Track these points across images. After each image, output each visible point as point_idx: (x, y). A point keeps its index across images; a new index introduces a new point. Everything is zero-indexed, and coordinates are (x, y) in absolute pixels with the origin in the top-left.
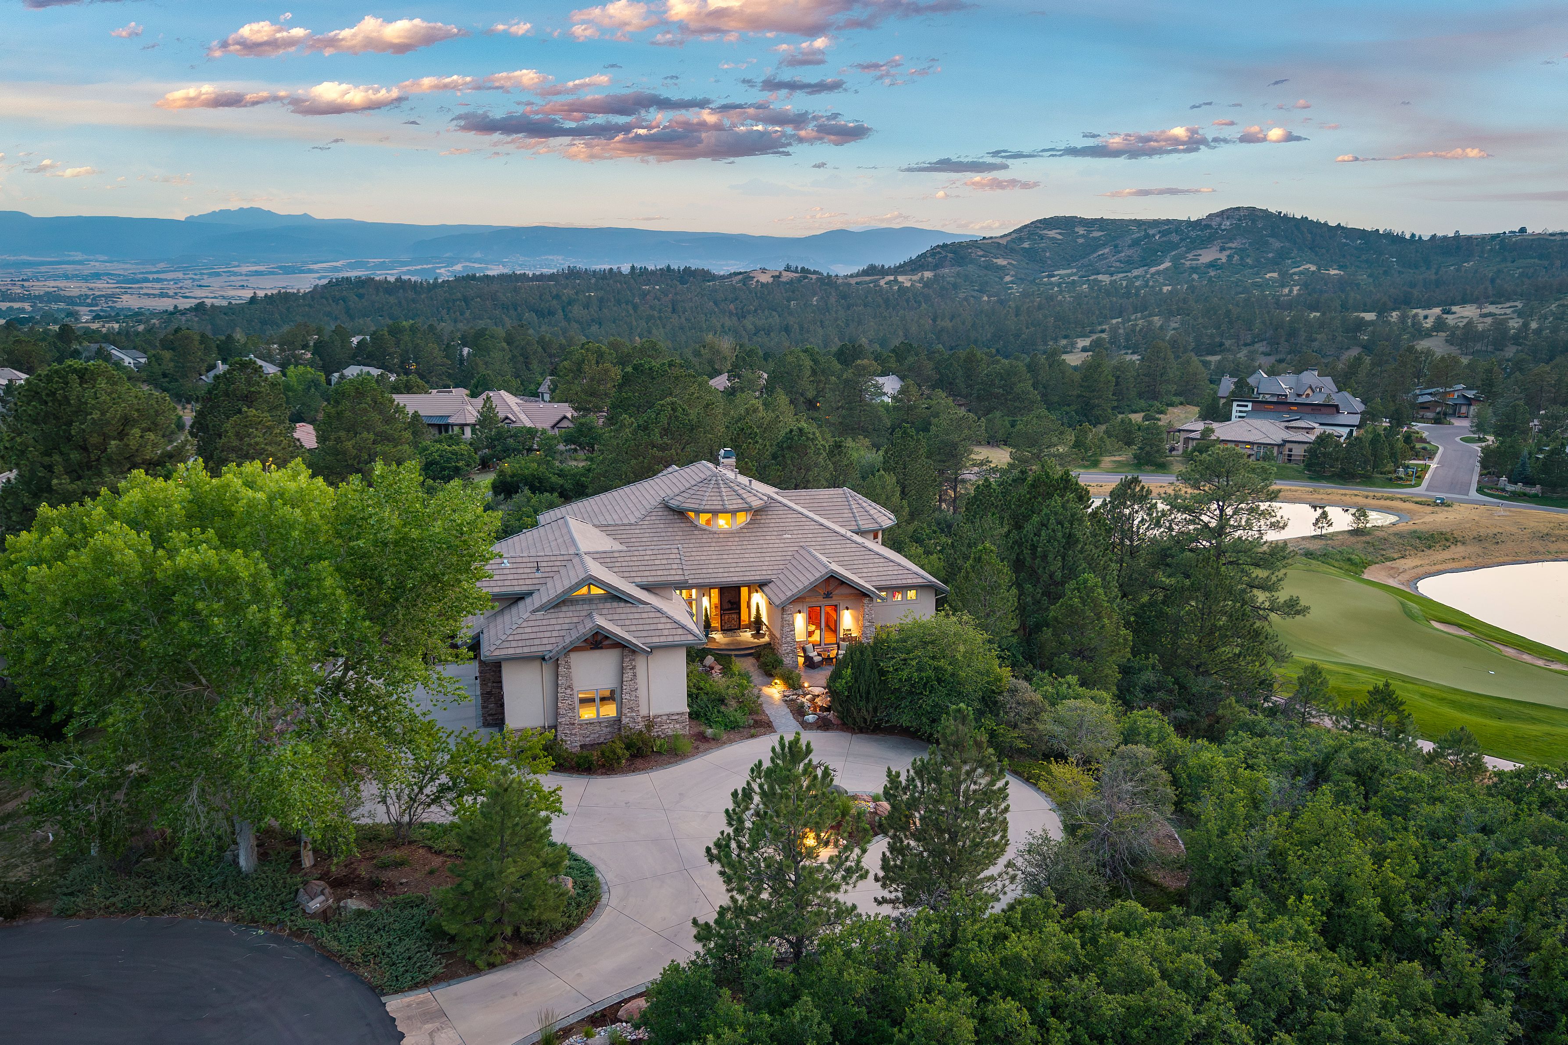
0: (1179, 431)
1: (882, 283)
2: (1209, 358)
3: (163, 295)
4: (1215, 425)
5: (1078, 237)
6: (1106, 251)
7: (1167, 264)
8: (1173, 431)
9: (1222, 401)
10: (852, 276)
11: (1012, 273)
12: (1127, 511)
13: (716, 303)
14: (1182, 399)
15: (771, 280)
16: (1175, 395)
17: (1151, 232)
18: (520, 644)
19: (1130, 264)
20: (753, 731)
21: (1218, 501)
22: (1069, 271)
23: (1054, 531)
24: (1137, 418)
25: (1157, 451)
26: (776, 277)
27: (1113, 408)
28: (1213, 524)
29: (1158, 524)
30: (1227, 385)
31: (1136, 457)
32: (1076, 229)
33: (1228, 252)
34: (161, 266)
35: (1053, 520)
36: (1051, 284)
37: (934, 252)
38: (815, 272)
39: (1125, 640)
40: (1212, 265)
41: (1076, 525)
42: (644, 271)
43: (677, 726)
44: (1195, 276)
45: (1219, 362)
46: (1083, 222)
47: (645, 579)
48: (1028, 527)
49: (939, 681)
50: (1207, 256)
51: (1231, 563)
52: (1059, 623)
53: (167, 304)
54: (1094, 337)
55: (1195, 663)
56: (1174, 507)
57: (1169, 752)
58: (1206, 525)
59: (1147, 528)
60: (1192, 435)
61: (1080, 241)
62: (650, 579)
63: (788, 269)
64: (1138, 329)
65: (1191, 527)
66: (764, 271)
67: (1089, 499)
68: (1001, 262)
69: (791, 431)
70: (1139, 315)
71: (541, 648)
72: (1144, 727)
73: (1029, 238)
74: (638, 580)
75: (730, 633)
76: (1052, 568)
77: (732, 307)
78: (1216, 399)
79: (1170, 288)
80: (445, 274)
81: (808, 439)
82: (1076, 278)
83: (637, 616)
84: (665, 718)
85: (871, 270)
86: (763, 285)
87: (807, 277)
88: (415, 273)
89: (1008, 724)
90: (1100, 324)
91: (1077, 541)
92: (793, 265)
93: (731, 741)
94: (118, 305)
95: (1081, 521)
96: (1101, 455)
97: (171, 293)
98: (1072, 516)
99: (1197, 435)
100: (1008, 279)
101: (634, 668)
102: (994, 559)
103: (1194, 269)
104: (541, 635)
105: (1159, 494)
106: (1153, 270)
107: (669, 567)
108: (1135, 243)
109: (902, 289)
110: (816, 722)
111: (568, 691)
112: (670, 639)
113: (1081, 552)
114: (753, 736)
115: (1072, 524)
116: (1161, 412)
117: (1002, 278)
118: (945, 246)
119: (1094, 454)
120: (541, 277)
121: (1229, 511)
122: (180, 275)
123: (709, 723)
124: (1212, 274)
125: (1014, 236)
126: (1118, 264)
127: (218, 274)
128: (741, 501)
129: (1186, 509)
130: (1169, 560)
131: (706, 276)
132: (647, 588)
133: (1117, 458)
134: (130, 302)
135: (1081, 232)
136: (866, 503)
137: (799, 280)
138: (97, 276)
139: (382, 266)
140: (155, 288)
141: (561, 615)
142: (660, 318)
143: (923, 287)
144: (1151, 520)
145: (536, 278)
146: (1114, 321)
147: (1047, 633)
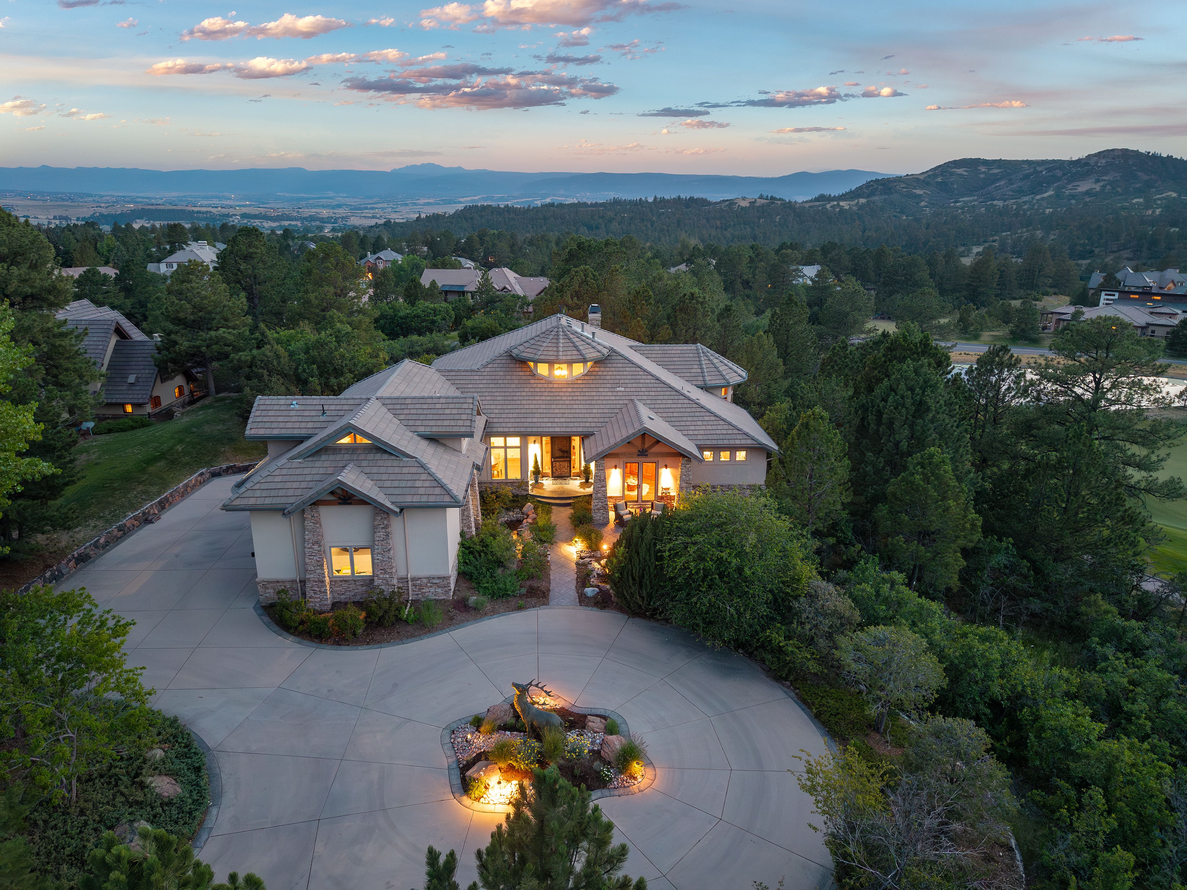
0: (1052, 313)
1: (828, 206)
2: (1080, 262)
3: (374, 217)
4: (1085, 309)
5: (980, 174)
6: (1002, 183)
7: (1050, 193)
8: (1045, 313)
9: (1092, 292)
10: (806, 202)
11: (927, 200)
12: (993, 379)
13: (708, 220)
14: (1056, 290)
15: (748, 205)
16: (1050, 287)
17: (1039, 169)
18: (264, 494)
19: (1020, 192)
20: (521, 602)
21: (1094, 373)
22: (971, 198)
23: (903, 397)
24: (1016, 303)
25: (1032, 329)
26: (752, 203)
27: (996, 296)
28: (1088, 396)
29: (1025, 393)
30: (1097, 278)
31: (1012, 332)
32: (980, 168)
33: (1102, 184)
34: (374, 200)
35: (902, 386)
36: (957, 207)
37: (868, 185)
38: (780, 199)
39: (973, 525)
40: (1088, 193)
41: (928, 391)
42: (663, 200)
43: (439, 590)
44: (1073, 202)
45: (1090, 264)
46: (985, 162)
47: (428, 429)
48: (878, 391)
49: (721, 575)
50: (1084, 187)
51: (1104, 438)
52: (897, 499)
53: (372, 222)
54: (987, 245)
55: (1054, 545)
56: (1044, 376)
57: (1014, 686)
58: (1079, 397)
59: (1014, 397)
60: (1063, 317)
61: (982, 176)
62: (434, 429)
63: (761, 197)
64: (1023, 239)
65: (1062, 399)
66: (744, 199)
67: (948, 365)
68: (919, 192)
69: (685, 295)
70: (1025, 230)
71: (283, 500)
72: (983, 656)
73: (941, 175)
74: (421, 429)
75: (559, 481)
76: (897, 437)
77: (718, 223)
78: (1085, 290)
79: (1051, 210)
80: (539, 203)
81: (698, 302)
82: (976, 203)
83: (397, 470)
84: (425, 581)
85: (822, 198)
86: (742, 208)
87: (773, 203)
88: (518, 203)
89: (800, 638)
90: (993, 236)
91: (928, 409)
92: (765, 194)
93: (494, 612)
94: (348, 223)
95: (934, 387)
96: (982, 330)
97: (378, 216)
98: (925, 382)
99: (1068, 317)
100: (923, 204)
101: (386, 527)
102: (824, 426)
103: (1073, 196)
104: (288, 485)
105: (1028, 364)
106: (1038, 197)
107: (457, 417)
108: (1026, 177)
109: (842, 211)
110: (595, 597)
111: (316, 547)
112: (424, 499)
113: (932, 421)
114: (520, 608)
115: (923, 392)
116: (1037, 300)
117: (918, 203)
118: (877, 181)
119: (976, 330)
120: (596, 205)
121: (1107, 384)
122: (386, 206)
123: (478, 587)
124: (1087, 200)
125: (930, 173)
126: (1010, 193)
127: (407, 205)
128: (576, 353)
129: (1056, 380)
130: (1034, 432)
131: (704, 202)
132: (433, 439)
133: (994, 333)
134: (355, 221)
135: (983, 170)
136: (717, 359)
137: (768, 205)
138: (339, 206)
139: (502, 199)
140: (368, 213)
141: (318, 464)
142: (668, 231)
143: (858, 210)
144: (1018, 389)
145: (592, 205)
146: (1004, 234)
147: (882, 511)
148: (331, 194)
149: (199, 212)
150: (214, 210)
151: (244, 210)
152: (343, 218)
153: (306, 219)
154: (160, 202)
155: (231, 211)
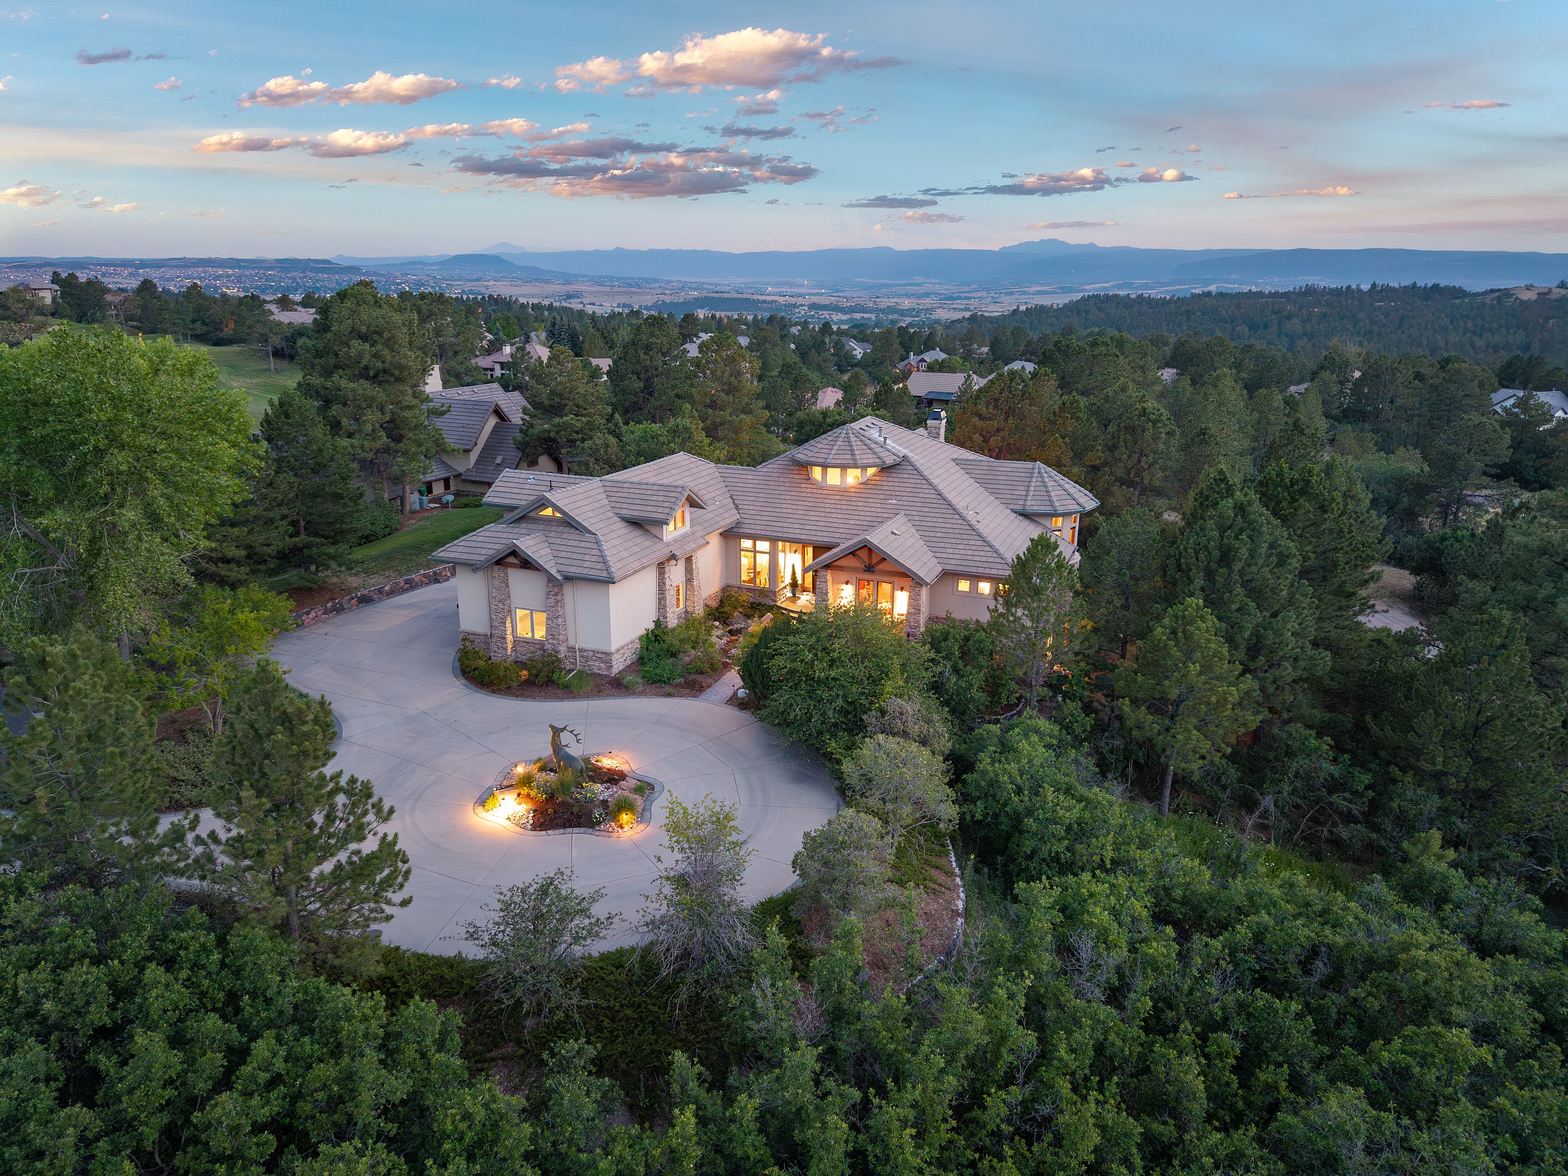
3: (965, 309)
20: (673, 691)
34: (973, 286)
43: (603, 665)
83: (576, 543)
84: (591, 653)
93: (642, 694)
94: (933, 316)
97: (972, 307)
101: (556, 595)
111: (501, 605)
114: (668, 695)
120: (1276, 295)
122: (984, 294)
134: (939, 314)
136: (1055, 482)
148: (919, 279)
149: (765, 302)
150: (781, 300)
151: (816, 300)
152: (927, 310)
153: (882, 311)
154: (727, 289)
155: (800, 301)
